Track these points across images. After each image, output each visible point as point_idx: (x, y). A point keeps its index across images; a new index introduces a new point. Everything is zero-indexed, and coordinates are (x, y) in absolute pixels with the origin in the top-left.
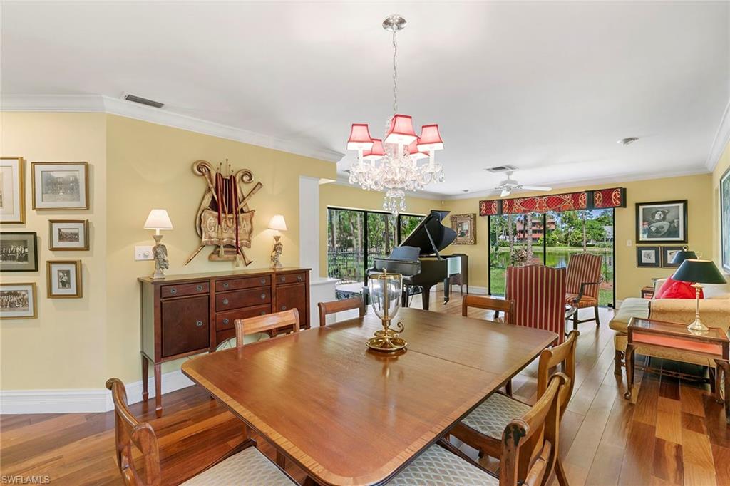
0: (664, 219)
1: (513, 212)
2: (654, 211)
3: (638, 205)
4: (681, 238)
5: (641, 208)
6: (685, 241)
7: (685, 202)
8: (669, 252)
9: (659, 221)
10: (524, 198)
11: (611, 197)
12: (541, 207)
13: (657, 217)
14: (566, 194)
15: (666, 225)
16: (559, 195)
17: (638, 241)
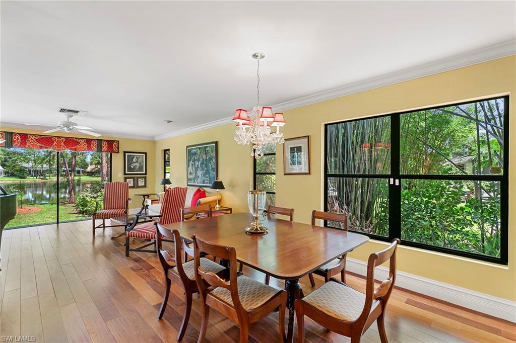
0: (137, 162)
1: (27, 146)
2: (132, 157)
3: (125, 152)
4: (144, 172)
5: (127, 154)
6: (146, 174)
7: (146, 154)
8: (139, 179)
9: (135, 163)
10: (41, 135)
11: (111, 145)
12: (59, 145)
13: (134, 160)
14: (81, 139)
15: (138, 165)
16: (76, 138)
17: (125, 174)
